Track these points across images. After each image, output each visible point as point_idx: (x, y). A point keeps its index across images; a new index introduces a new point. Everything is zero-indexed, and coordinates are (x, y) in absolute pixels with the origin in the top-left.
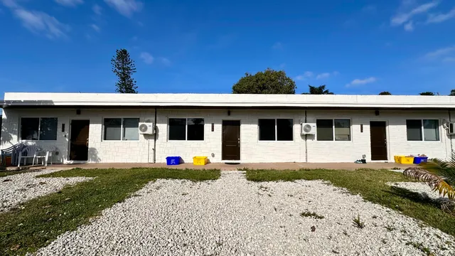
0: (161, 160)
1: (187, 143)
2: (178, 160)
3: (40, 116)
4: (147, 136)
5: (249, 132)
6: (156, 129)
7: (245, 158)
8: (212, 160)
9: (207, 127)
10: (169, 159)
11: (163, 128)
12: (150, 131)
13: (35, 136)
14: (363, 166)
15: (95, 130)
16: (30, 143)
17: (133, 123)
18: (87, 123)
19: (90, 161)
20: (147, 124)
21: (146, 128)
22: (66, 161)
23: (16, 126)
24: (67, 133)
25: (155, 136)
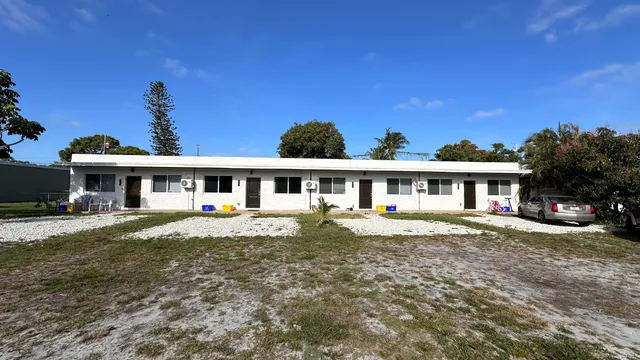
0: (198, 208)
1: (218, 195)
2: (211, 208)
3: (101, 173)
4: (187, 189)
5: (267, 186)
6: (194, 184)
7: (264, 207)
8: (238, 208)
9: (235, 183)
10: (204, 207)
11: (200, 183)
12: (189, 185)
13: (97, 188)
14: (350, 212)
15: (146, 185)
16: (93, 194)
17: (177, 179)
18: (139, 179)
19: (142, 208)
20: (187, 180)
21: (186, 183)
22: (123, 208)
23: (82, 181)
24: (124, 186)
25: (193, 189)
